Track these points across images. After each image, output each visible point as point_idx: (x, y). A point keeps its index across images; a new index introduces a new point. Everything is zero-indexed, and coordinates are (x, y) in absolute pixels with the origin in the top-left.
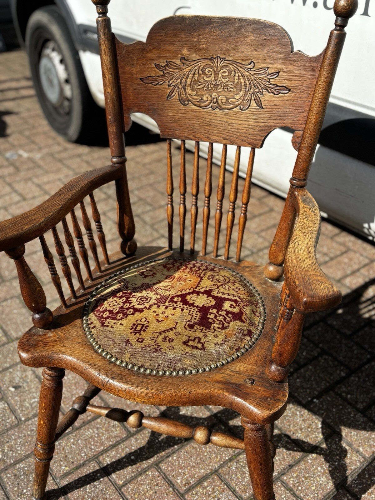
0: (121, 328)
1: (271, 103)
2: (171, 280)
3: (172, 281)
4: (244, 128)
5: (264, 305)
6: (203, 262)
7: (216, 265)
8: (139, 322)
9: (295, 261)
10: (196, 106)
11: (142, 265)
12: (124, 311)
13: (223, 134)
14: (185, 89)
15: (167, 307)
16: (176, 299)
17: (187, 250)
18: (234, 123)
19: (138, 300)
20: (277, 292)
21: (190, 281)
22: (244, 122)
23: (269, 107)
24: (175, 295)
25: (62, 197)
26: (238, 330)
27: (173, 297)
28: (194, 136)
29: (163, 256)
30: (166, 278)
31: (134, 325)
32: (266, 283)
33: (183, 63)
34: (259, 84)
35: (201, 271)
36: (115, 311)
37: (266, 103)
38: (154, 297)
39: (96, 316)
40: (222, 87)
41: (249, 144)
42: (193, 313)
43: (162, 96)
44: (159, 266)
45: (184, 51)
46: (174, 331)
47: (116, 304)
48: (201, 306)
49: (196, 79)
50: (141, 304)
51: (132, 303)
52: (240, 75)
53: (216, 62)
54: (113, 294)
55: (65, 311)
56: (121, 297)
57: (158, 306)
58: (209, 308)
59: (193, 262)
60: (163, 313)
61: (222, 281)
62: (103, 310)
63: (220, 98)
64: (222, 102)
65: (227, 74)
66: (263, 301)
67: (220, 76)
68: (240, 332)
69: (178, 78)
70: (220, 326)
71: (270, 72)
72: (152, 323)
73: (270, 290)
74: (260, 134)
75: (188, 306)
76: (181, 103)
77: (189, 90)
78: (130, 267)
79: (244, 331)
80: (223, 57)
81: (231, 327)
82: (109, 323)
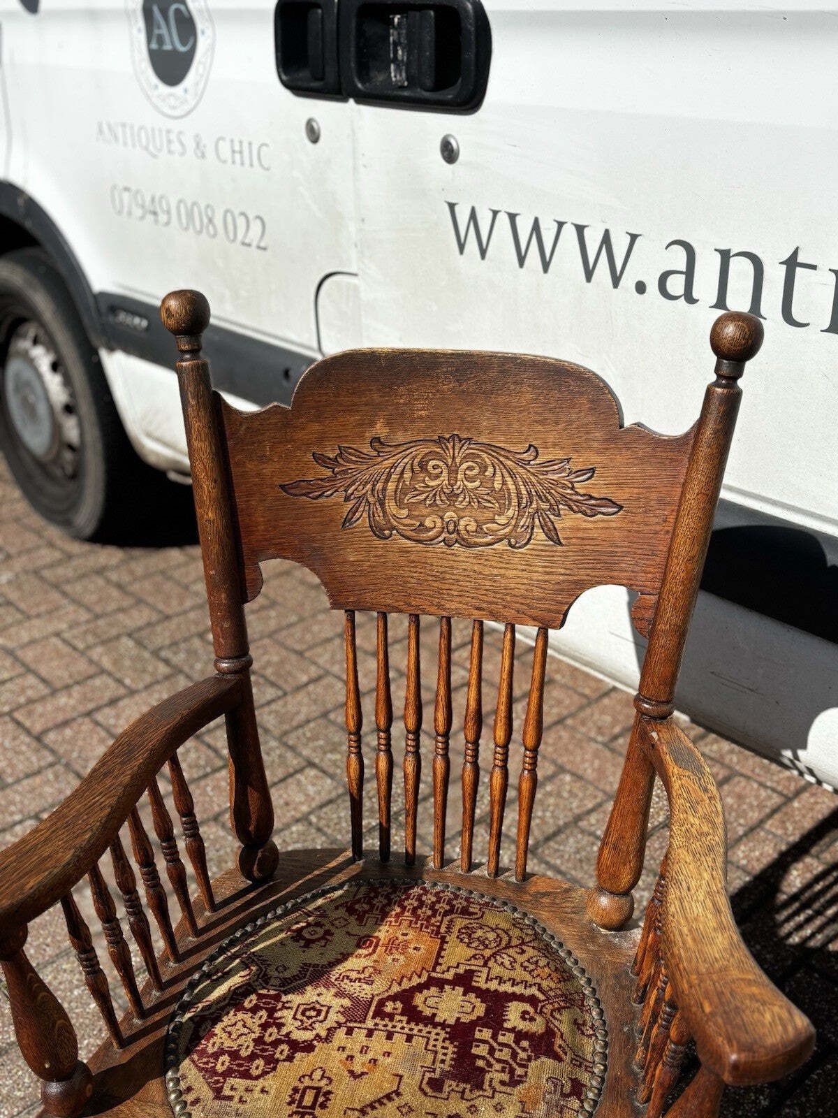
0: (266, 1102)
1: (580, 535)
2: (371, 950)
3: (374, 951)
4: (519, 586)
5: (598, 1002)
6: (438, 888)
7: (471, 892)
8: (307, 1082)
9: (689, 940)
10: (408, 538)
11: (296, 908)
12: (266, 1050)
13: (473, 598)
14: (382, 505)
15: (370, 1033)
16: (389, 1007)
17: (397, 854)
18: (496, 576)
19: (299, 1016)
20: (623, 960)
21: (415, 949)
22: (520, 574)
23: (574, 541)
24: (386, 994)
25: (108, 781)
26: (550, 1083)
27: (382, 1003)
28: (406, 603)
29: (342, 877)
30: (359, 946)
31: (295, 1090)
32: (592, 936)
33: (376, 451)
34: (550, 493)
35: (439, 918)
36: (244, 1053)
37: (568, 534)
38: (337, 1003)
39: (200, 1069)
40: (467, 500)
41: (534, 619)
42: (435, 1046)
43: (331, 521)
44: (337, 908)
45: (378, 426)
46: (398, 1101)
47: (246, 1031)
48: (452, 1021)
49: (408, 483)
50: (306, 1029)
51: (283, 1025)
52: (506, 474)
53: (450, 447)
54: (234, 1000)
55: (120, 1057)
56: (254, 1010)
57: (350, 1032)
58: (473, 1025)
59: (416, 891)
60: (365, 1050)
61: (493, 945)
62: (215, 1049)
63: (462, 522)
64: (468, 531)
65: (476, 471)
66: (594, 991)
67: (460, 476)
68: (555, 1091)
69: (367, 483)
70: (506, 1077)
71: (575, 469)
72: (340, 1081)
73: (607, 958)
74: (560, 598)
75: (421, 1027)
76: (376, 535)
77: (391, 507)
78: (266, 916)
79: (563, 1086)
80: (465, 436)
81: (531, 1081)
82: (232, 1088)
